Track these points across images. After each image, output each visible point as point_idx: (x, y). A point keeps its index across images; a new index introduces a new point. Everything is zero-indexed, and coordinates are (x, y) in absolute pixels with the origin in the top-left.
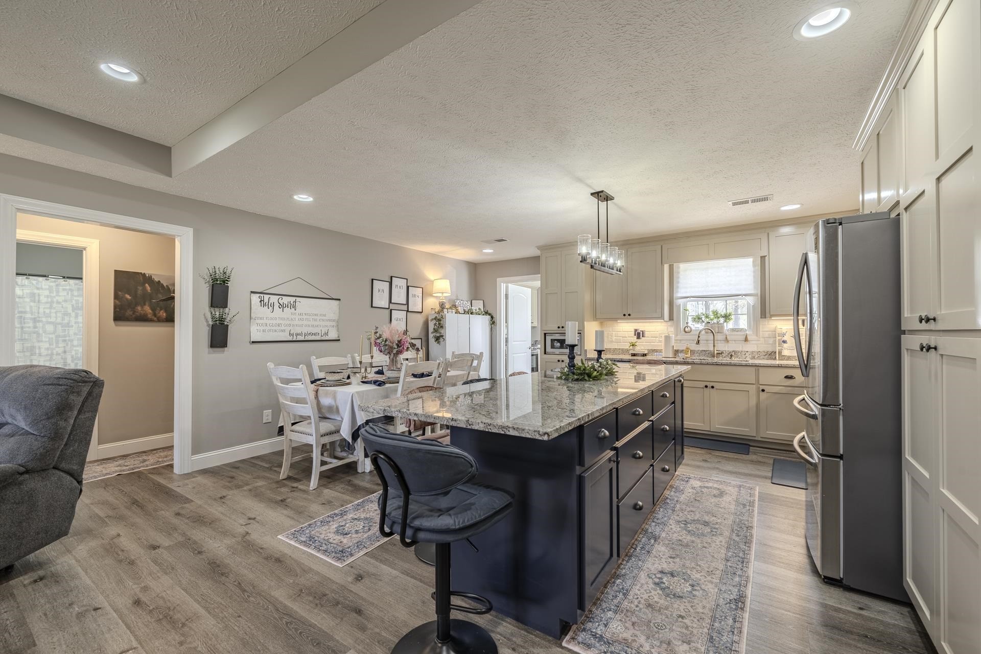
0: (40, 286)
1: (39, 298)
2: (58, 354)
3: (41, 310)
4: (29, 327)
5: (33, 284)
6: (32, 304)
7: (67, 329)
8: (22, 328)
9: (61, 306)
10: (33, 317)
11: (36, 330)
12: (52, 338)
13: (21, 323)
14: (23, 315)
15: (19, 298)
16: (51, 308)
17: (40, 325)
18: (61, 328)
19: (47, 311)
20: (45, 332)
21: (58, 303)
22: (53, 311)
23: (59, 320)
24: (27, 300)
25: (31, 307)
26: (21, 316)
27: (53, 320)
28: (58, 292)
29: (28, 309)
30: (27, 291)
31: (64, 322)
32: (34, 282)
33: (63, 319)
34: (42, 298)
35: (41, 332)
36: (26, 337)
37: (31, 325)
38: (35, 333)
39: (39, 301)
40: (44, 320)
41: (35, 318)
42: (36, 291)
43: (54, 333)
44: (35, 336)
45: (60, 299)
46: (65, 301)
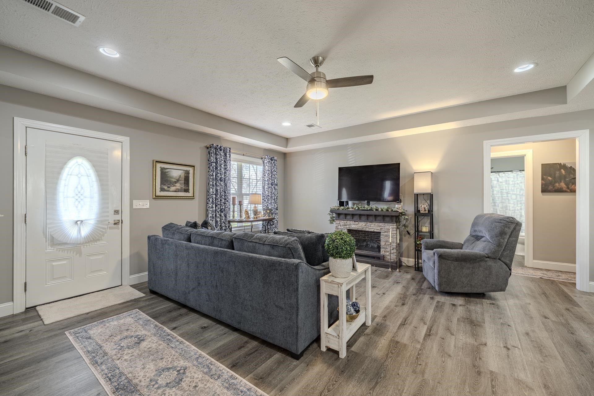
0: (509, 176)
1: (509, 182)
2: (518, 210)
3: (510, 188)
4: (505, 197)
5: (506, 176)
6: (506, 185)
7: (522, 197)
8: (502, 197)
9: (519, 185)
10: (507, 191)
11: (508, 198)
12: (515, 202)
13: (501, 194)
14: (502, 191)
15: (501, 183)
16: (514, 187)
17: (510, 195)
18: (519, 197)
19: (513, 188)
20: (512, 199)
21: (518, 184)
22: (515, 188)
23: (518, 193)
24: (504, 183)
25: (505, 187)
26: (501, 191)
27: (515, 192)
28: (517, 178)
29: (504, 188)
30: (504, 179)
31: (520, 193)
32: (507, 175)
33: (520, 192)
34: (510, 182)
35: (510, 199)
36: (504, 201)
37: (506, 195)
38: (507, 199)
39: (509, 184)
40: (511, 192)
41: (507, 192)
42: (508, 179)
43: (516, 199)
44: (507, 200)
45: (519, 182)
46: (521, 183)
